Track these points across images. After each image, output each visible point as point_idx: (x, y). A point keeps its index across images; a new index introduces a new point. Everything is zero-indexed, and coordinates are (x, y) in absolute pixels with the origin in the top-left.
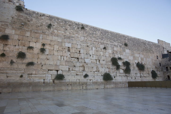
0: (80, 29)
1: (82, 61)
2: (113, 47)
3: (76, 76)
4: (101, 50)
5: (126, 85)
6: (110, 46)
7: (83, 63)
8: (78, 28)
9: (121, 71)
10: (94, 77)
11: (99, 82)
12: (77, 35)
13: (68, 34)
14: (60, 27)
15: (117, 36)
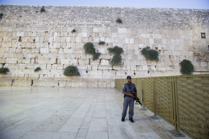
0: (39, 13)
1: (35, 51)
2: (92, 28)
3: (24, 70)
4: (67, 34)
5: (110, 83)
6: (86, 26)
7: (36, 54)
8: (37, 12)
9: (105, 63)
10: (50, 71)
11: (57, 78)
12: (33, 21)
13: (23, 21)
14: (13, 15)
15: (104, 10)
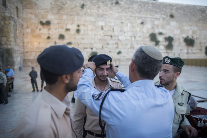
0: (114, 4)
2: (154, 21)
6: (149, 20)
7: (116, 40)
8: (112, 4)
9: (161, 47)
12: (110, 12)
13: (102, 11)
14: (93, 5)
15: (161, 6)
